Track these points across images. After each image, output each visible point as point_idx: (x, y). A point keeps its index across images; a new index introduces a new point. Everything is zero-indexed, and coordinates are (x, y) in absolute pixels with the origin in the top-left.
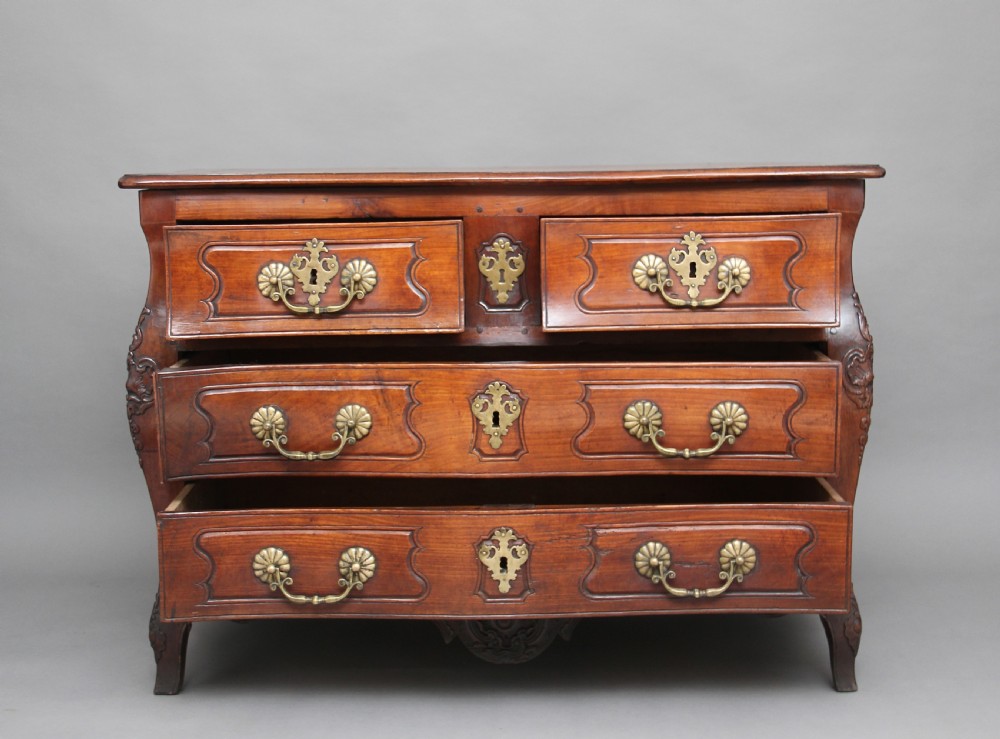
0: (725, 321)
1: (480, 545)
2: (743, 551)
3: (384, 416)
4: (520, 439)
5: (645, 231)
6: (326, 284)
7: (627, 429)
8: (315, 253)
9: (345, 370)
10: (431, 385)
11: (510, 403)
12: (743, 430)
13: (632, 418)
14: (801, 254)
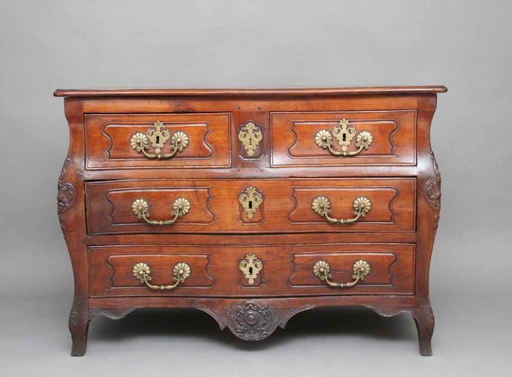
0: (360, 162)
1: (240, 262)
2: (364, 265)
3: (196, 203)
4: (262, 214)
5: (321, 118)
6: (164, 144)
7: (314, 210)
8: (158, 128)
9: (177, 182)
10: (219, 189)
11: (257, 197)
12: (369, 211)
13: (316, 205)
14: (398, 129)
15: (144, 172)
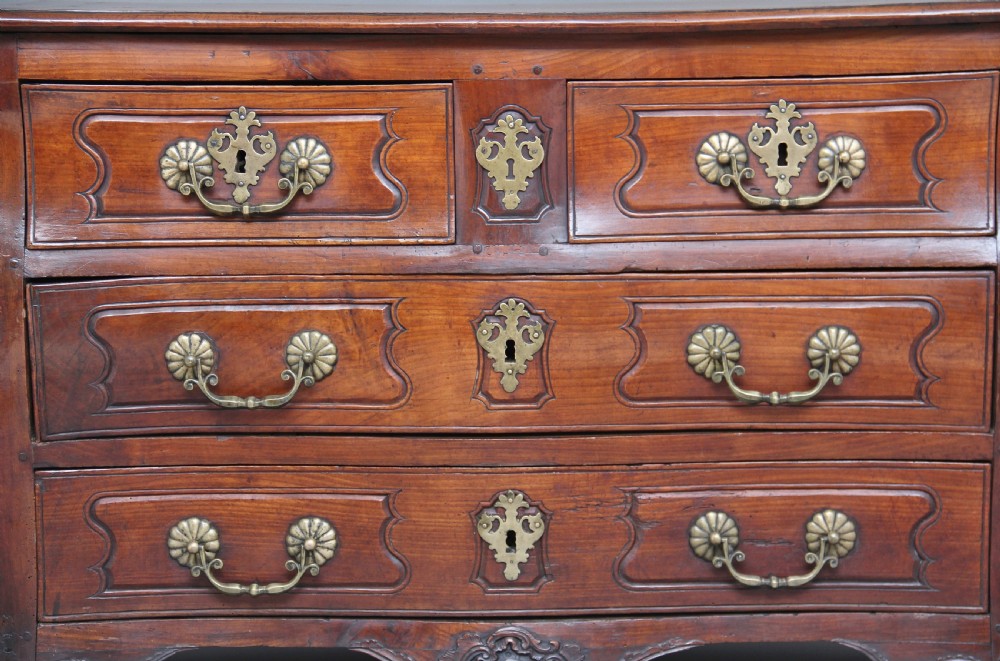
0: (828, 227)
1: (479, 514)
2: (837, 525)
3: (354, 347)
4: (544, 378)
5: (714, 99)
6: (259, 173)
7: (692, 366)
8: (243, 127)
9: (298, 283)
10: (420, 304)
11: (531, 328)
12: (854, 367)
13: (698, 349)
14: (939, 130)
15: (202, 255)
